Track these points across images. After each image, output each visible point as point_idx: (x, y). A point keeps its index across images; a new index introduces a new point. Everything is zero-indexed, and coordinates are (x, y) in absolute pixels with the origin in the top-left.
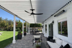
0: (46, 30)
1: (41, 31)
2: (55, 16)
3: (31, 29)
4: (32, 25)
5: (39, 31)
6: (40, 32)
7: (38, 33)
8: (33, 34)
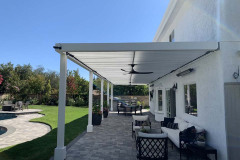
0: (160, 104)
1: (147, 107)
2: (178, 75)
3: (118, 101)
4: (119, 90)
5: (141, 108)
6: (144, 111)
7: (138, 112)
8: (125, 114)
